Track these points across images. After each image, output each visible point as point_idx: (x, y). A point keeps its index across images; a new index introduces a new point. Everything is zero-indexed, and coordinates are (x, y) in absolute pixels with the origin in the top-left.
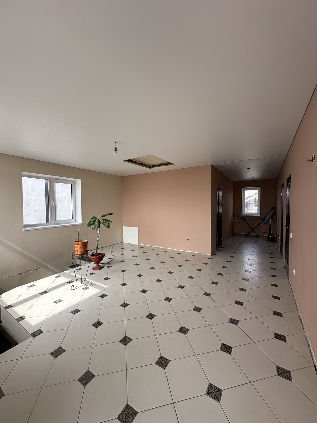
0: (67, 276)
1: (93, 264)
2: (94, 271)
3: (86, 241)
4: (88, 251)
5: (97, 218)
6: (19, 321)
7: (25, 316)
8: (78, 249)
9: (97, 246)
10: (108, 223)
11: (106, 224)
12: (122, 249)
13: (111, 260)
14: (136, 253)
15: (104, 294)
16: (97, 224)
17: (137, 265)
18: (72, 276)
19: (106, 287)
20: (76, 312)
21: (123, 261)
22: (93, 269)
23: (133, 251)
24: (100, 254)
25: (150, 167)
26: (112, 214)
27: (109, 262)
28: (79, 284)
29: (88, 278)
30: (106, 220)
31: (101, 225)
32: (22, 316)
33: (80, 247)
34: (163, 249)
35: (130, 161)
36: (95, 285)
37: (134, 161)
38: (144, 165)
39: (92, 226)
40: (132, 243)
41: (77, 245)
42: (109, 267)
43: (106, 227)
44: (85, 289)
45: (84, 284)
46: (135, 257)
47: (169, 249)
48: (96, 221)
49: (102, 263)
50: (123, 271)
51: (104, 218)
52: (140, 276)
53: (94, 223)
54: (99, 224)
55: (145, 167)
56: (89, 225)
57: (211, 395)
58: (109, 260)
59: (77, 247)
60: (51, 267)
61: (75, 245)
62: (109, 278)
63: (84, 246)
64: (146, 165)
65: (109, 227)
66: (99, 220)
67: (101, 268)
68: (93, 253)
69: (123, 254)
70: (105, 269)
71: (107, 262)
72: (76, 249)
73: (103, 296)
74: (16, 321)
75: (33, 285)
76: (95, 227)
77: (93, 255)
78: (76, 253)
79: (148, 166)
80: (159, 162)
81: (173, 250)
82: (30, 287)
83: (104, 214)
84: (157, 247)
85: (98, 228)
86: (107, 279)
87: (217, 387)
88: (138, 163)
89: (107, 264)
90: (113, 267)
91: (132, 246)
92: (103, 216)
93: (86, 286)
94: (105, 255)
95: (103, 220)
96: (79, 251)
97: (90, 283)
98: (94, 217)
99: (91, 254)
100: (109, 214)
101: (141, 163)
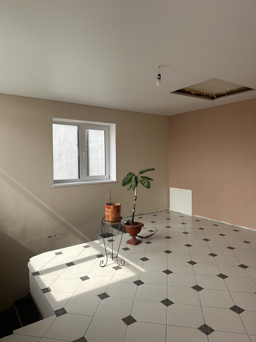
0: (97, 247)
1: (127, 236)
2: (129, 246)
3: (118, 204)
4: (121, 217)
5: (134, 175)
6: (44, 293)
7: (50, 288)
8: (109, 213)
9: (134, 212)
10: (148, 184)
11: (145, 183)
12: (168, 219)
13: (152, 233)
14: (188, 227)
15: (139, 281)
16: (133, 183)
17: (189, 246)
19: (143, 270)
20: (104, 296)
21: (168, 238)
22: (128, 242)
23: (184, 224)
24: (137, 223)
25: (213, 98)
26: (154, 169)
27: (148, 236)
28: (110, 261)
29: (121, 254)
31: (139, 184)
32: (47, 287)
33: (112, 211)
34: (232, 226)
35: (182, 92)
36: (129, 265)
37: (187, 90)
38: (203, 95)
39: (128, 186)
40: (183, 212)
41: (108, 209)
42: (148, 243)
43: (145, 187)
44: (117, 268)
45: (116, 262)
46: (186, 233)
47: (242, 228)
48: (133, 178)
49: (139, 237)
50: (168, 252)
51: (143, 175)
52: (192, 263)
53: (130, 180)
54: (137, 183)
55: (205, 98)
56: (124, 184)
58: (150, 233)
59: (108, 212)
60: (81, 233)
61: (106, 209)
62: (148, 259)
63: (116, 210)
64: (206, 95)
65: (148, 187)
66: (136, 177)
67: (137, 243)
68: (128, 221)
69: (168, 227)
70: (143, 245)
71: (146, 236)
72: (107, 214)
73: (139, 283)
74: (42, 292)
75: (60, 253)
76: (131, 186)
77: (128, 223)
78: (107, 219)
79: (210, 97)
80: (228, 89)
81: (249, 230)
82: (57, 254)
83: (143, 169)
84: (222, 223)
85: (135, 188)
86: (144, 259)
88: (193, 93)
89: (146, 238)
90: (155, 244)
91: (182, 216)
92: (141, 173)
93: (118, 265)
94: (143, 225)
95: (142, 177)
96: (110, 216)
97: (123, 262)
98: (131, 173)
99: (126, 222)
100: (149, 170)
101: (198, 93)
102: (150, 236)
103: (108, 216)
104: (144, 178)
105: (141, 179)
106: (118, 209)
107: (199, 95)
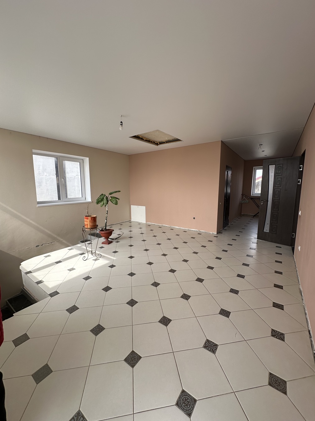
0: (79, 249)
1: (103, 239)
2: (103, 245)
3: (94, 216)
4: (97, 225)
5: (105, 196)
6: (38, 284)
7: (43, 280)
8: (88, 223)
9: (106, 222)
10: (116, 201)
11: (114, 201)
12: (130, 226)
13: (120, 236)
14: (144, 230)
16: (105, 201)
17: (144, 241)
18: (84, 249)
19: (115, 258)
20: (87, 278)
21: (131, 237)
22: (103, 243)
23: (141, 228)
24: (109, 230)
25: (157, 144)
26: (120, 191)
27: (117, 238)
28: (90, 255)
29: (98, 251)
30: (114, 197)
32: (40, 280)
33: (90, 221)
34: (170, 227)
35: (137, 137)
36: (104, 257)
37: (141, 137)
38: (151, 142)
39: (101, 204)
40: (140, 221)
41: (87, 220)
42: (117, 242)
43: (114, 204)
44: (96, 260)
45: (95, 256)
46: (142, 234)
47: (175, 228)
48: (104, 198)
49: (111, 239)
50: (131, 246)
51: (112, 195)
52: (146, 250)
53: (102, 200)
54: (108, 201)
55: (152, 144)
56: (98, 202)
57: (207, 348)
58: (118, 236)
60: (64, 241)
61: (85, 219)
62: (117, 252)
63: (93, 220)
64: (153, 142)
65: (116, 204)
66: (107, 197)
67: (110, 243)
68: (102, 229)
69: (131, 231)
70: (114, 243)
71: (116, 238)
73: (112, 266)
74: (36, 284)
75: (49, 256)
76: (103, 204)
78: (86, 227)
79: (155, 143)
80: (167, 139)
81: (179, 228)
82: (46, 257)
83: (112, 191)
84: (164, 226)
85: (106, 205)
86: (115, 252)
87: (213, 343)
88: (145, 139)
89: (115, 239)
90: (122, 242)
91: (139, 224)
92: (110, 194)
93: (97, 258)
94: (113, 231)
95: (111, 197)
96: (88, 225)
97: (100, 255)
98: (102, 194)
100: (117, 192)
101: (148, 140)
102: (119, 237)
103: (87, 224)
104: (113, 198)
105: (111, 198)
106: (94, 219)
107: (149, 141)
